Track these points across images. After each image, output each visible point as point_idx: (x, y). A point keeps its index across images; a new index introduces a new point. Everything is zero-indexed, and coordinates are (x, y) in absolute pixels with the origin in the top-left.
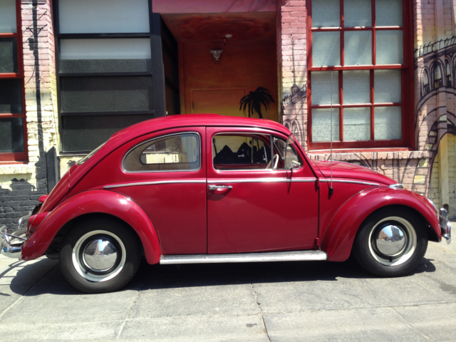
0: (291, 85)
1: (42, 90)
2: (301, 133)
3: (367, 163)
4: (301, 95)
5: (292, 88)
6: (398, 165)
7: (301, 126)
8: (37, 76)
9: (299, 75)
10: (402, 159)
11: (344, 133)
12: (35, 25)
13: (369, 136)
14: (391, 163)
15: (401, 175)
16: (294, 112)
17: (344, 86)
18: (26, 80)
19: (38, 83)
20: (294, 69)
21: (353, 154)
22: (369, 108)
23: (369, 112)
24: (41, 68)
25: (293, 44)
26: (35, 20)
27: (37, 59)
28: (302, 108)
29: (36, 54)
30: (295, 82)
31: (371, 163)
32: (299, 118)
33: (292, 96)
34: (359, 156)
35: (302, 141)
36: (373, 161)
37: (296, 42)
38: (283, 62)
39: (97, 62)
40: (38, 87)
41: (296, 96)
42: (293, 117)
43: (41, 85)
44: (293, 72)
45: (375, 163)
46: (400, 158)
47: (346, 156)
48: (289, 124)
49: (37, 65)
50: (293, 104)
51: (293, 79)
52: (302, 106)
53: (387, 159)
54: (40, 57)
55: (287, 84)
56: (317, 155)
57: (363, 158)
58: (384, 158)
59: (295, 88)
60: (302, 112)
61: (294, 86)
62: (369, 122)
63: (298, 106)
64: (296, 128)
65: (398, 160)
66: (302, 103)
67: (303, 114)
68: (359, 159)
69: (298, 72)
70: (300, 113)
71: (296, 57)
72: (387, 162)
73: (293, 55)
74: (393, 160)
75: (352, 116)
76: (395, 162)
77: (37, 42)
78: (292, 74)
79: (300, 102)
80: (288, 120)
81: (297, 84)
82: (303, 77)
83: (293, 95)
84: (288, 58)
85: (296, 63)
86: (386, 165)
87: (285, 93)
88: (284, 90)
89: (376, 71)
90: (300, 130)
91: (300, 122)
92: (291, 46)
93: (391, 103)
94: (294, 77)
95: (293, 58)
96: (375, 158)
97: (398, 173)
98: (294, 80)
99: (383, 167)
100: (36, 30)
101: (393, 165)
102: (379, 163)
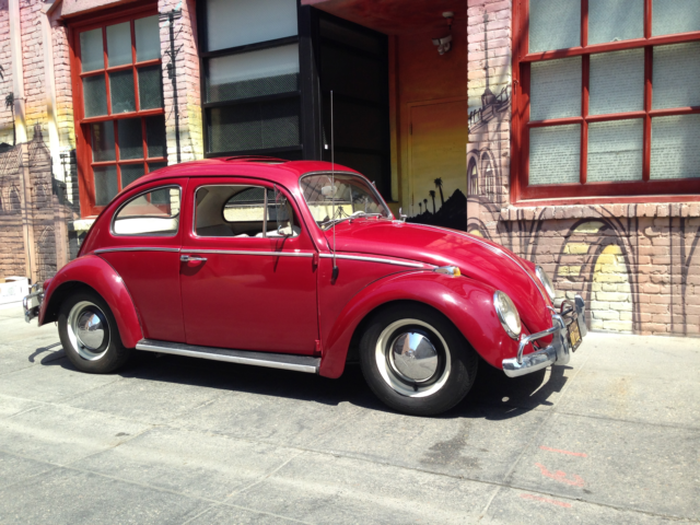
0: (482, 91)
1: (181, 127)
2: (496, 171)
3: (616, 224)
4: (498, 107)
5: (483, 96)
6: (682, 229)
7: (497, 160)
8: (176, 111)
9: (495, 73)
10: (690, 218)
11: (589, 168)
12: (172, 46)
13: (640, 173)
14: (667, 223)
15: (688, 247)
16: (485, 138)
17: (592, 82)
18: (166, 115)
19: (177, 118)
20: (487, 63)
21: (586, 206)
22: (642, 119)
23: (641, 127)
24: (180, 100)
25: (486, 21)
26: (172, 40)
27: (175, 90)
28: (498, 130)
29: (174, 83)
30: (488, 85)
31: (625, 224)
32: (493, 146)
33: (481, 111)
34: (600, 210)
35: (498, 184)
36: (629, 219)
37: (492, 16)
38: (469, 55)
39: (244, 84)
40: (177, 124)
41: (490, 109)
42: (484, 145)
43: (180, 122)
44: (486, 69)
45: (633, 224)
46: (684, 215)
47: (573, 210)
48: (476, 158)
49: (175, 96)
50: (484, 123)
51: (484, 81)
52: (499, 126)
53: (655, 217)
54: (178, 86)
55: (475, 90)
56: (520, 208)
57: (608, 215)
58: (650, 214)
59: (489, 97)
60: (499, 136)
61: (487, 92)
62: (641, 147)
63: (492, 126)
64: (489, 163)
65: (682, 220)
66: (500, 121)
67: (500, 139)
68: (598, 216)
69: (494, 67)
70: (496, 138)
71: (491, 43)
72: (657, 222)
73: (486, 40)
74: (671, 218)
75: (607, 136)
76: (676, 224)
77: (174, 68)
78: (484, 72)
79: (496, 119)
80: (475, 151)
81: (492, 88)
82: (503, 75)
83: (484, 109)
84: (477, 46)
85: (491, 53)
86: (655, 228)
87: (472, 106)
88: (470, 101)
89: (656, 49)
90: (496, 167)
91: (496, 153)
92: (483, 25)
93: (689, 108)
94: (487, 77)
95: (486, 45)
96: (632, 214)
97: (682, 243)
98: (487, 82)
99: (649, 231)
100: (173, 53)
101: (671, 228)
102: (641, 224)
